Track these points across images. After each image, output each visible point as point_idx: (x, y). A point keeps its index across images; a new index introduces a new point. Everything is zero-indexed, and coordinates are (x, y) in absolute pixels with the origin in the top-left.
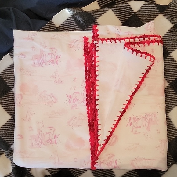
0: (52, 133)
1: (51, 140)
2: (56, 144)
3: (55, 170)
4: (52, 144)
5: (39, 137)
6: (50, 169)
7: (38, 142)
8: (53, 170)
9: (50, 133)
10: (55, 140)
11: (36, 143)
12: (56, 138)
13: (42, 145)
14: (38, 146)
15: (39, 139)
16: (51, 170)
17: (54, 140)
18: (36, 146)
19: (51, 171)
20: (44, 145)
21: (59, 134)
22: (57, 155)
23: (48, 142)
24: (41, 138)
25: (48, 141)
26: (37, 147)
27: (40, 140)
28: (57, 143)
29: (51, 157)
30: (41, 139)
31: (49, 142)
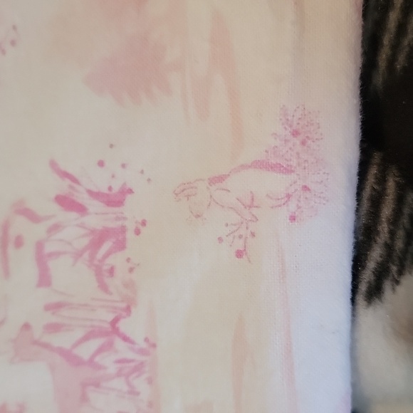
0: (39, 231)
1: (99, 238)
2: (126, 191)
3: (387, 211)
4: (130, 235)
5: (69, 356)
6: (371, 265)
7: (108, 362)
8: (384, 228)
9: (40, 246)
10: (94, 206)
11: (119, 384)
12: (83, 198)
13: (133, 326)
14: (139, 369)
15: (86, 351)
16: (376, 254)
17: (98, 217)
18: (140, 384)
19: (389, 247)
20: (128, 310)
21: (53, 165)
22: (221, 178)
23: (111, 271)
24: (79, 333)
25: (99, 273)
26: (150, 381)
27: (94, 344)
28: (116, 189)
29: (239, 245)
30: (86, 338)
31: (111, 261)
